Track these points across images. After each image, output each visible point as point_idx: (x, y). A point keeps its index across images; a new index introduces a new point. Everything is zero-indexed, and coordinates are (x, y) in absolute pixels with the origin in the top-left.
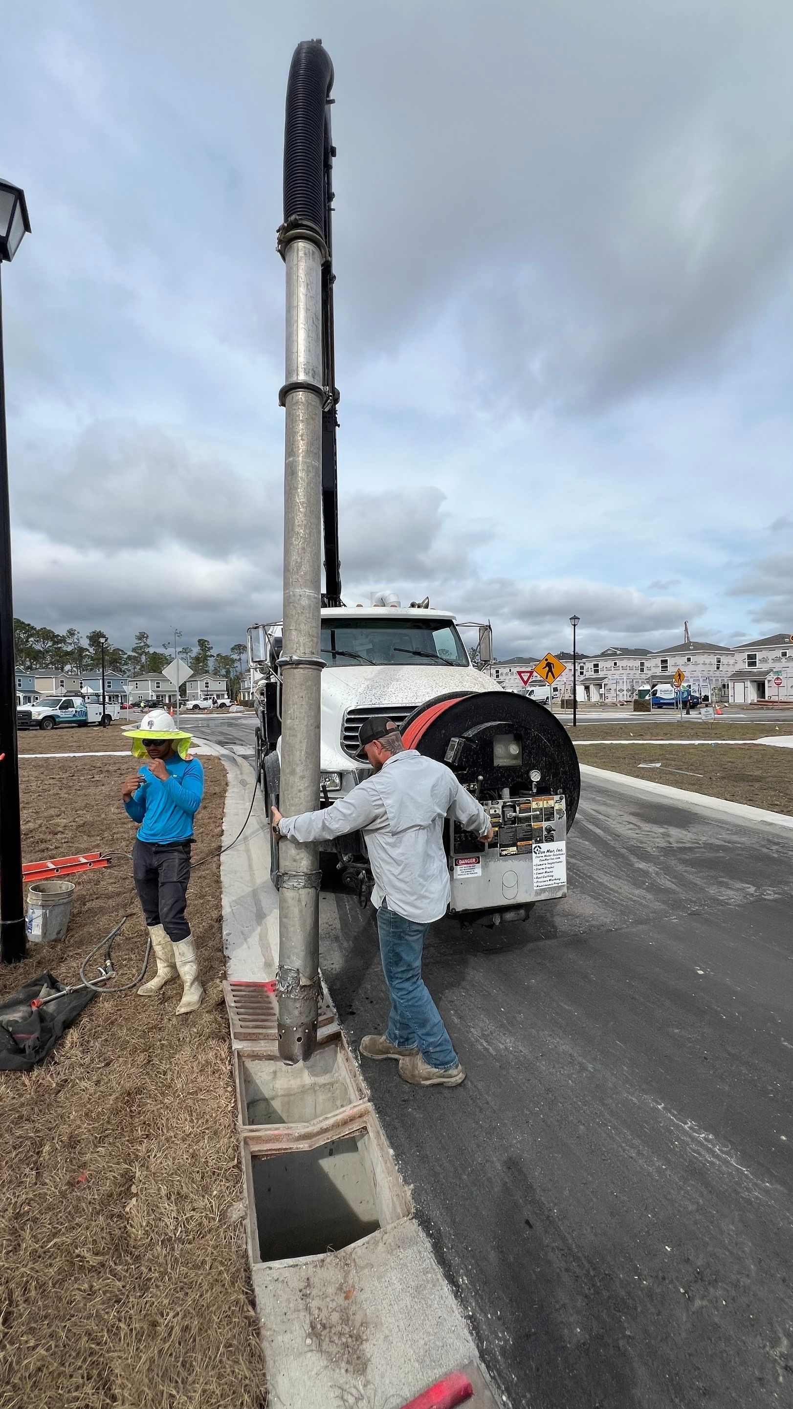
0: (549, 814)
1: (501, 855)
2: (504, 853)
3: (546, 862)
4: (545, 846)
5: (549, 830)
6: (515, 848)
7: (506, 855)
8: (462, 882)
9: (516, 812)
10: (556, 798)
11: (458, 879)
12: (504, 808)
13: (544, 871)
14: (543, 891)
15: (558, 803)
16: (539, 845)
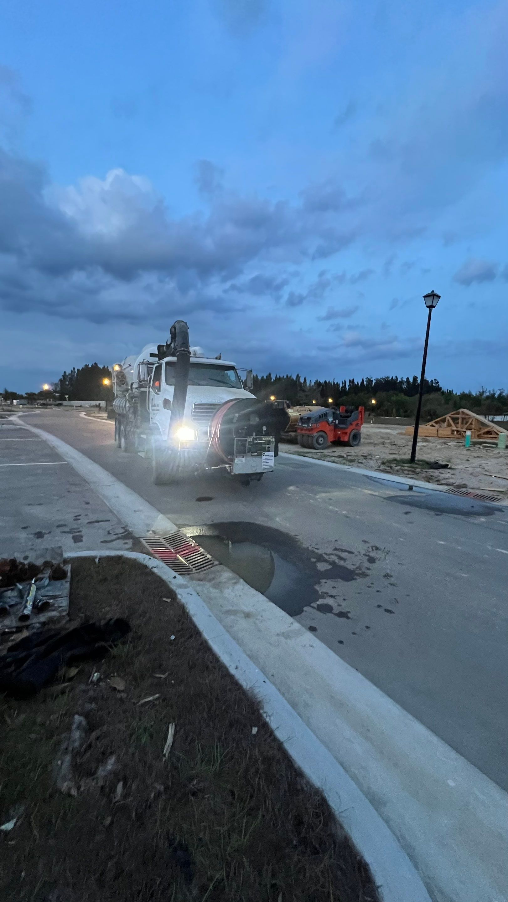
0: (269, 442)
1: (251, 455)
2: (253, 455)
3: (267, 459)
4: (267, 453)
5: (269, 447)
6: (256, 454)
8: (237, 464)
9: (257, 441)
10: (271, 437)
11: (236, 463)
12: (253, 439)
13: (266, 462)
14: (265, 469)
15: (272, 439)
16: (265, 453)
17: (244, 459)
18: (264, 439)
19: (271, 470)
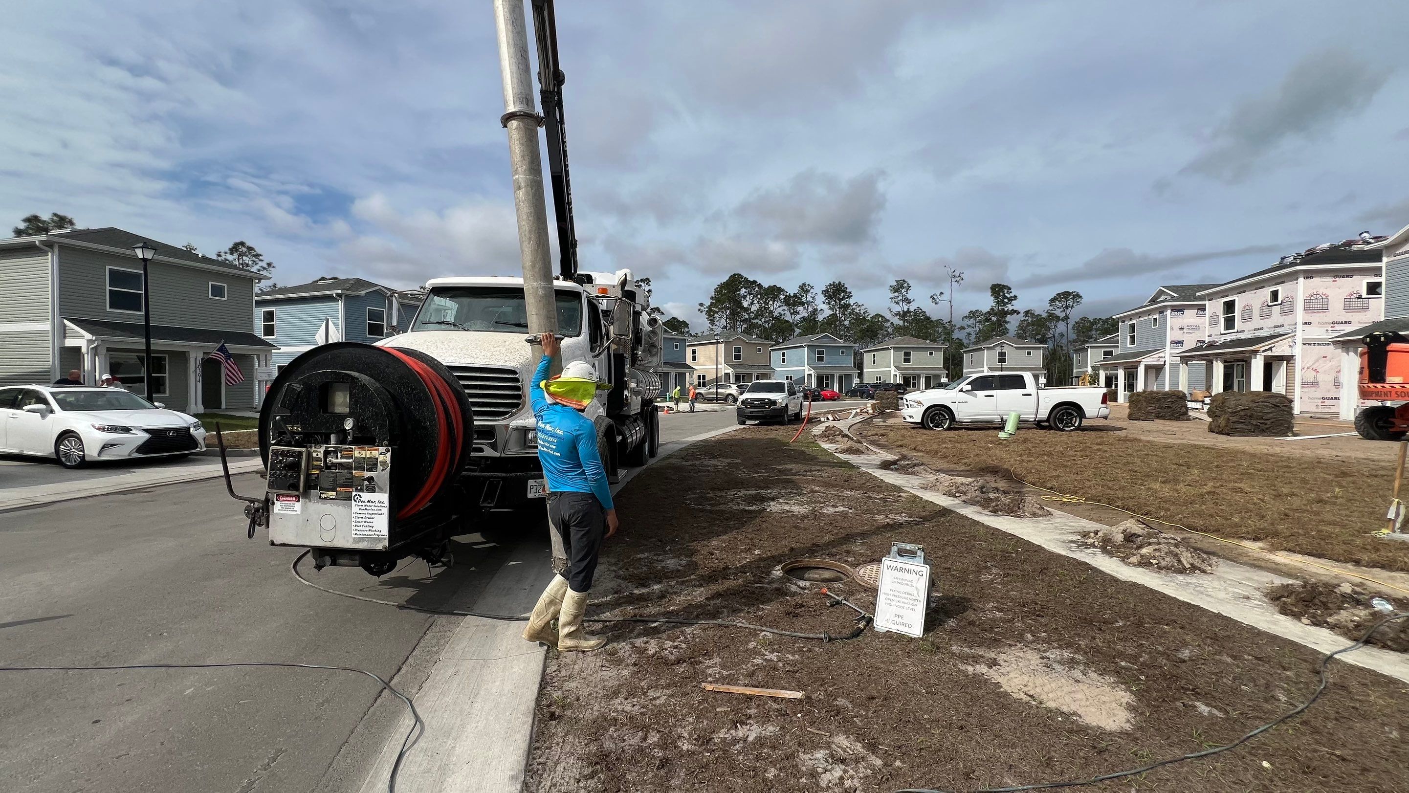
1: (320, 498)
2: (323, 496)
3: (366, 512)
4: (366, 496)
5: (370, 479)
6: (334, 493)
7: (325, 498)
8: (281, 517)
9: (337, 458)
10: (382, 449)
11: (277, 514)
12: (327, 453)
13: (364, 520)
14: (362, 540)
15: (382, 455)
16: (360, 493)
17: (298, 506)
18: (356, 454)
19: (379, 547)
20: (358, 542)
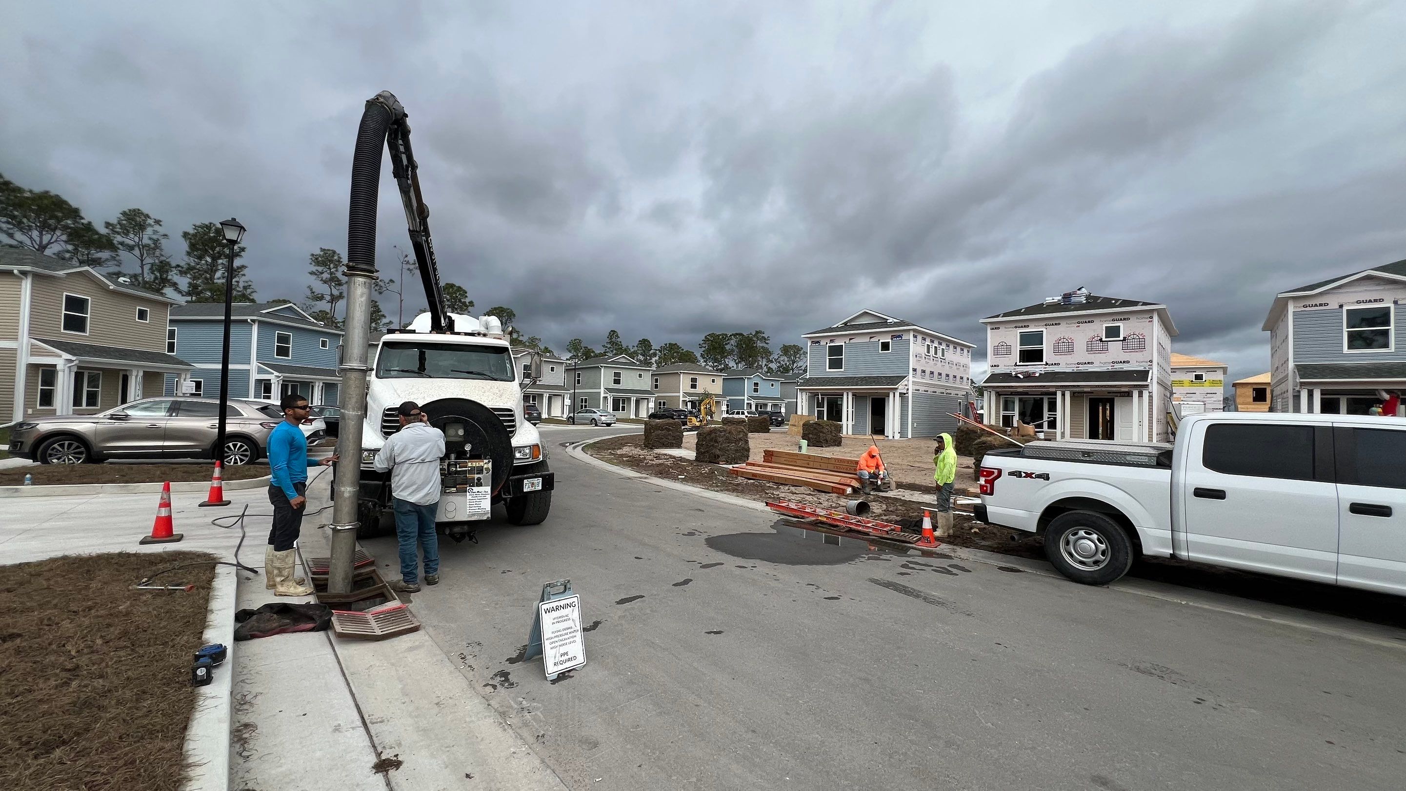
0: (480, 470)
1: (445, 492)
2: (448, 491)
3: (476, 498)
4: (476, 489)
5: (479, 479)
6: (455, 489)
7: (449, 492)
9: (456, 468)
10: (486, 461)
12: (449, 465)
13: (475, 503)
14: (474, 515)
15: (487, 464)
16: (472, 488)
18: (470, 465)
19: (485, 518)
20: (471, 517)
